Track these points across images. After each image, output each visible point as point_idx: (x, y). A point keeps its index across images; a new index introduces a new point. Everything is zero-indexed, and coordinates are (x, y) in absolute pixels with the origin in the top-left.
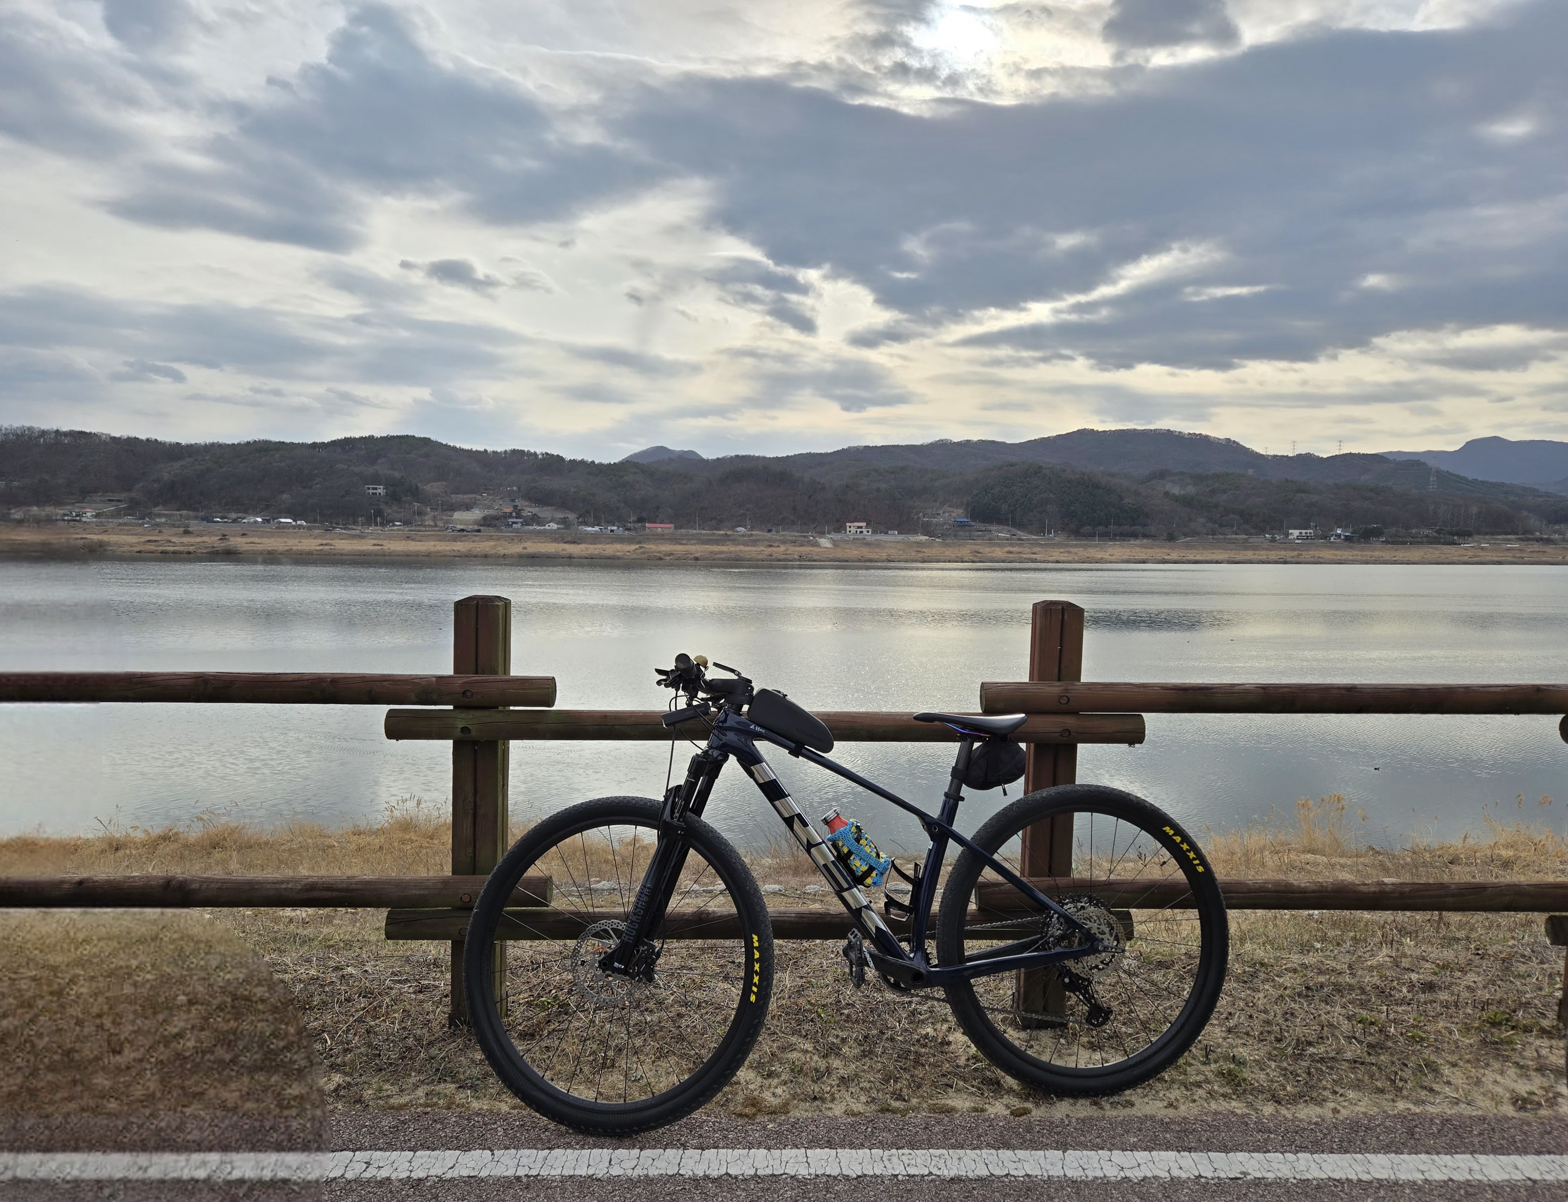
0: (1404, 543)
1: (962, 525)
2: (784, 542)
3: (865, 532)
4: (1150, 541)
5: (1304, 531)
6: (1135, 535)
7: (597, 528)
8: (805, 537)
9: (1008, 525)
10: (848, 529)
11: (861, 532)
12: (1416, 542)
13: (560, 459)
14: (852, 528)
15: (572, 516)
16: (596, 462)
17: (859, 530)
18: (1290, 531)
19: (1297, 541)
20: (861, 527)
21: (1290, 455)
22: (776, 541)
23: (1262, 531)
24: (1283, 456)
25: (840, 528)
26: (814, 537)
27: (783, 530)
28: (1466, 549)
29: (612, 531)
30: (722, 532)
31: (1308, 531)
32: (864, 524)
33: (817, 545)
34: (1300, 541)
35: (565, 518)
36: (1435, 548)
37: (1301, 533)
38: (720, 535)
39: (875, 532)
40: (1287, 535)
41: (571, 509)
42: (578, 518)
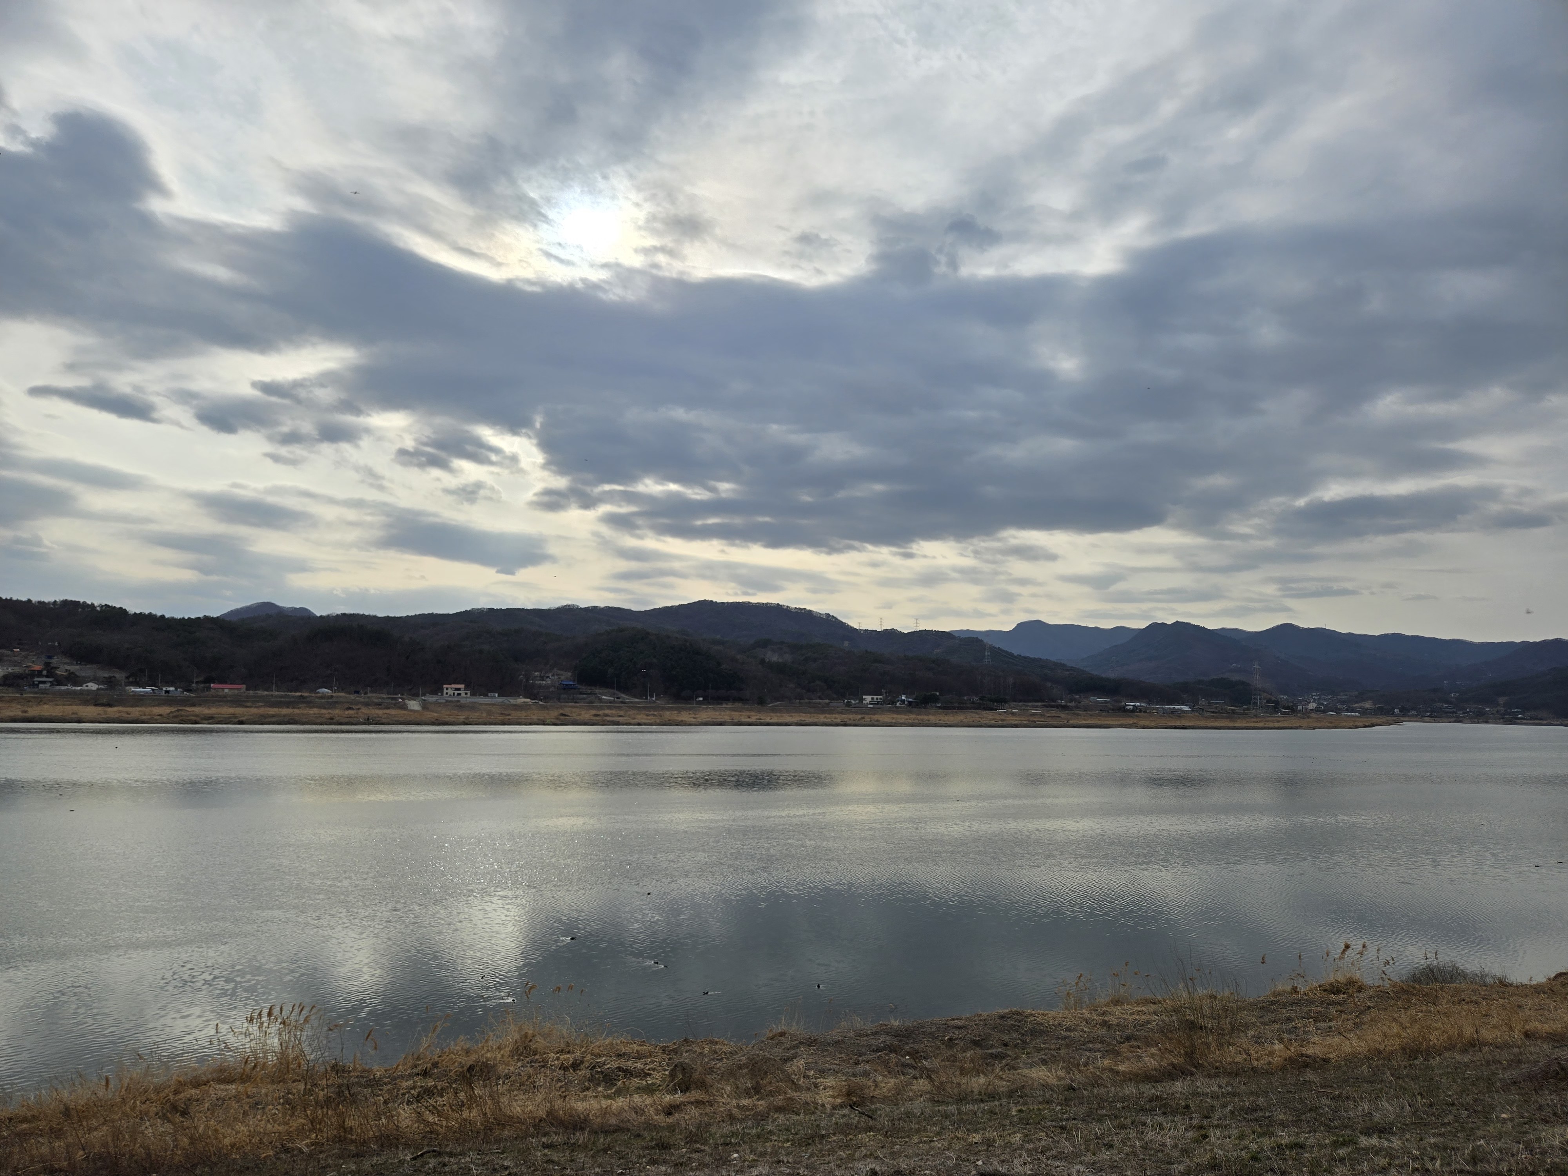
0: (954, 708)
1: (566, 688)
2: (367, 705)
3: (463, 695)
4: (740, 704)
5: (875, 697)
6: (726, 699)
7: (148, 689)
8: (393, 699)
9: (613, 688)
10: (445, 691)
11: (459, 694)
12: (962, 707)
13: (122, 612)
14: (449, 690)
15: (120, 676)
16: (167, 616)
17: (456, 692)
18: (864, 697)
19: (869, 706)
20: (459, 689)
21: (878, 630)
22: (358, 703)
23: (842, 696)
24: (872, 631)
25: (437, 690)
26: (403, 699)
27: (372, 692)
28: (1000, 714)
29: (167, 692)
30: (299, 694)
31: (879, 697)
32: (462, 686)
33: (404, 707)
34: (872, 706)
35: (110, 677)
36: (977, 713)
37: (873, 698)
38: (293, 697)
39: (473, 694)
40: (862, 700)
41: (121, 668)
42: (127, 678)
